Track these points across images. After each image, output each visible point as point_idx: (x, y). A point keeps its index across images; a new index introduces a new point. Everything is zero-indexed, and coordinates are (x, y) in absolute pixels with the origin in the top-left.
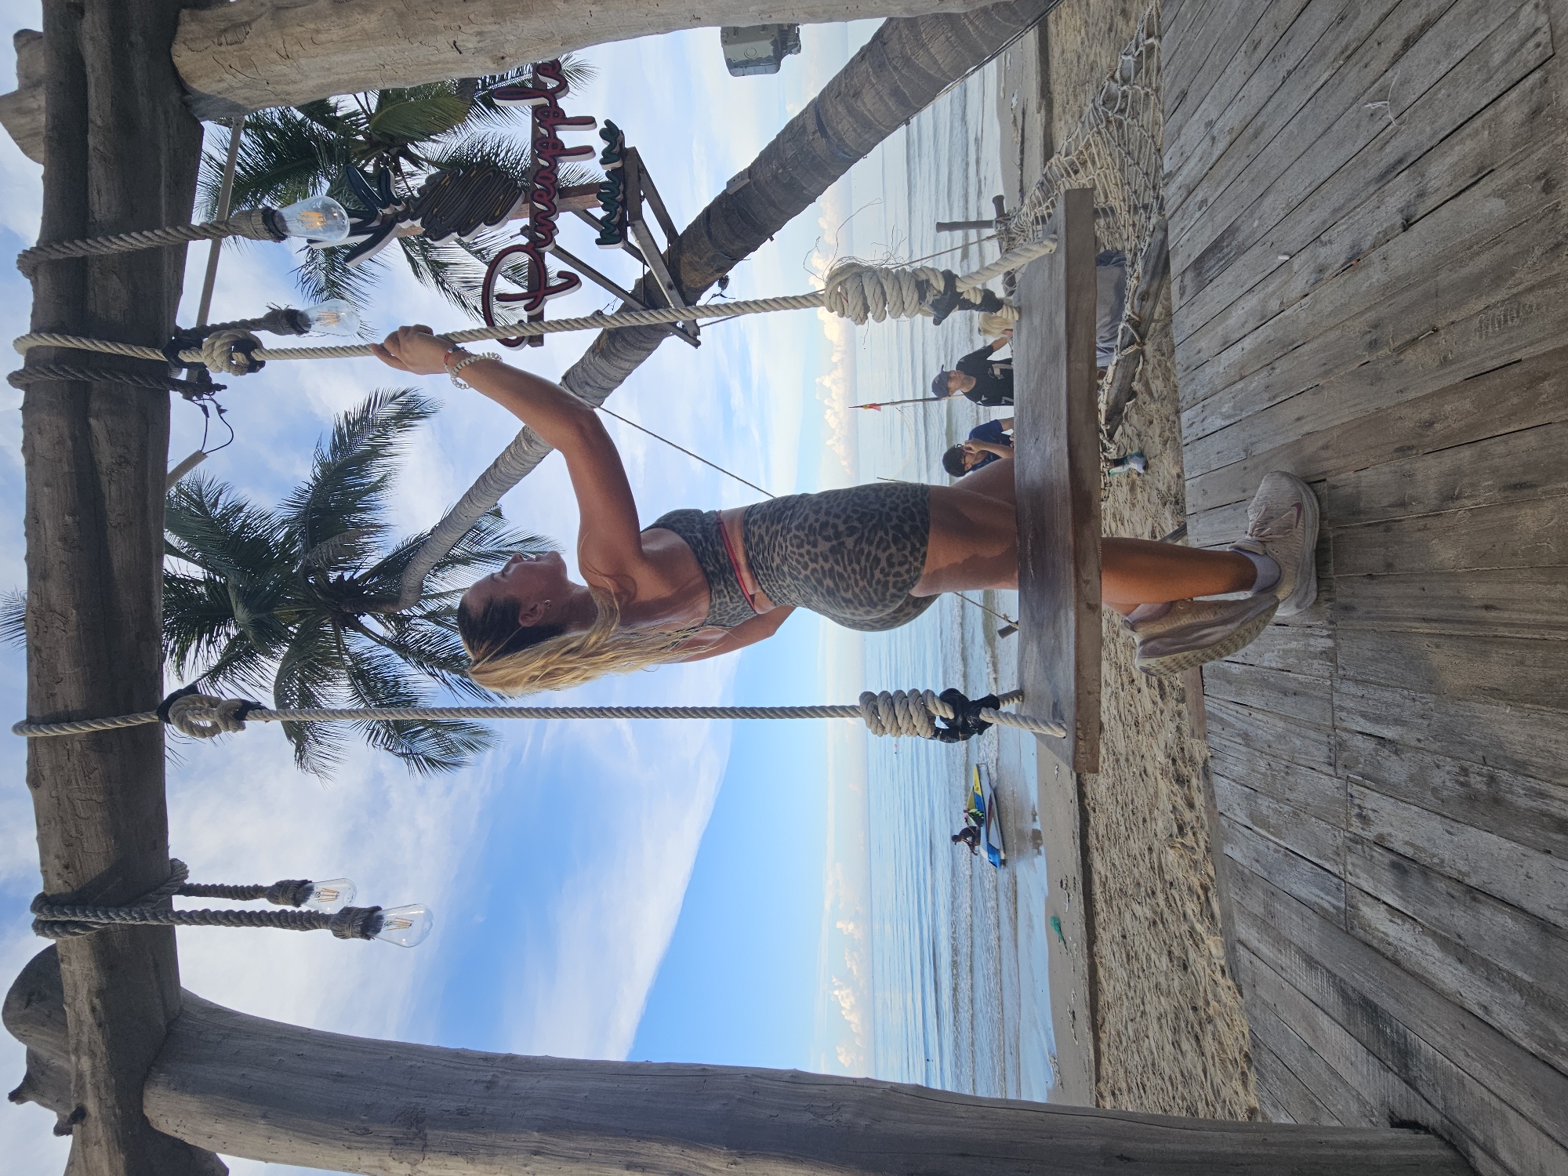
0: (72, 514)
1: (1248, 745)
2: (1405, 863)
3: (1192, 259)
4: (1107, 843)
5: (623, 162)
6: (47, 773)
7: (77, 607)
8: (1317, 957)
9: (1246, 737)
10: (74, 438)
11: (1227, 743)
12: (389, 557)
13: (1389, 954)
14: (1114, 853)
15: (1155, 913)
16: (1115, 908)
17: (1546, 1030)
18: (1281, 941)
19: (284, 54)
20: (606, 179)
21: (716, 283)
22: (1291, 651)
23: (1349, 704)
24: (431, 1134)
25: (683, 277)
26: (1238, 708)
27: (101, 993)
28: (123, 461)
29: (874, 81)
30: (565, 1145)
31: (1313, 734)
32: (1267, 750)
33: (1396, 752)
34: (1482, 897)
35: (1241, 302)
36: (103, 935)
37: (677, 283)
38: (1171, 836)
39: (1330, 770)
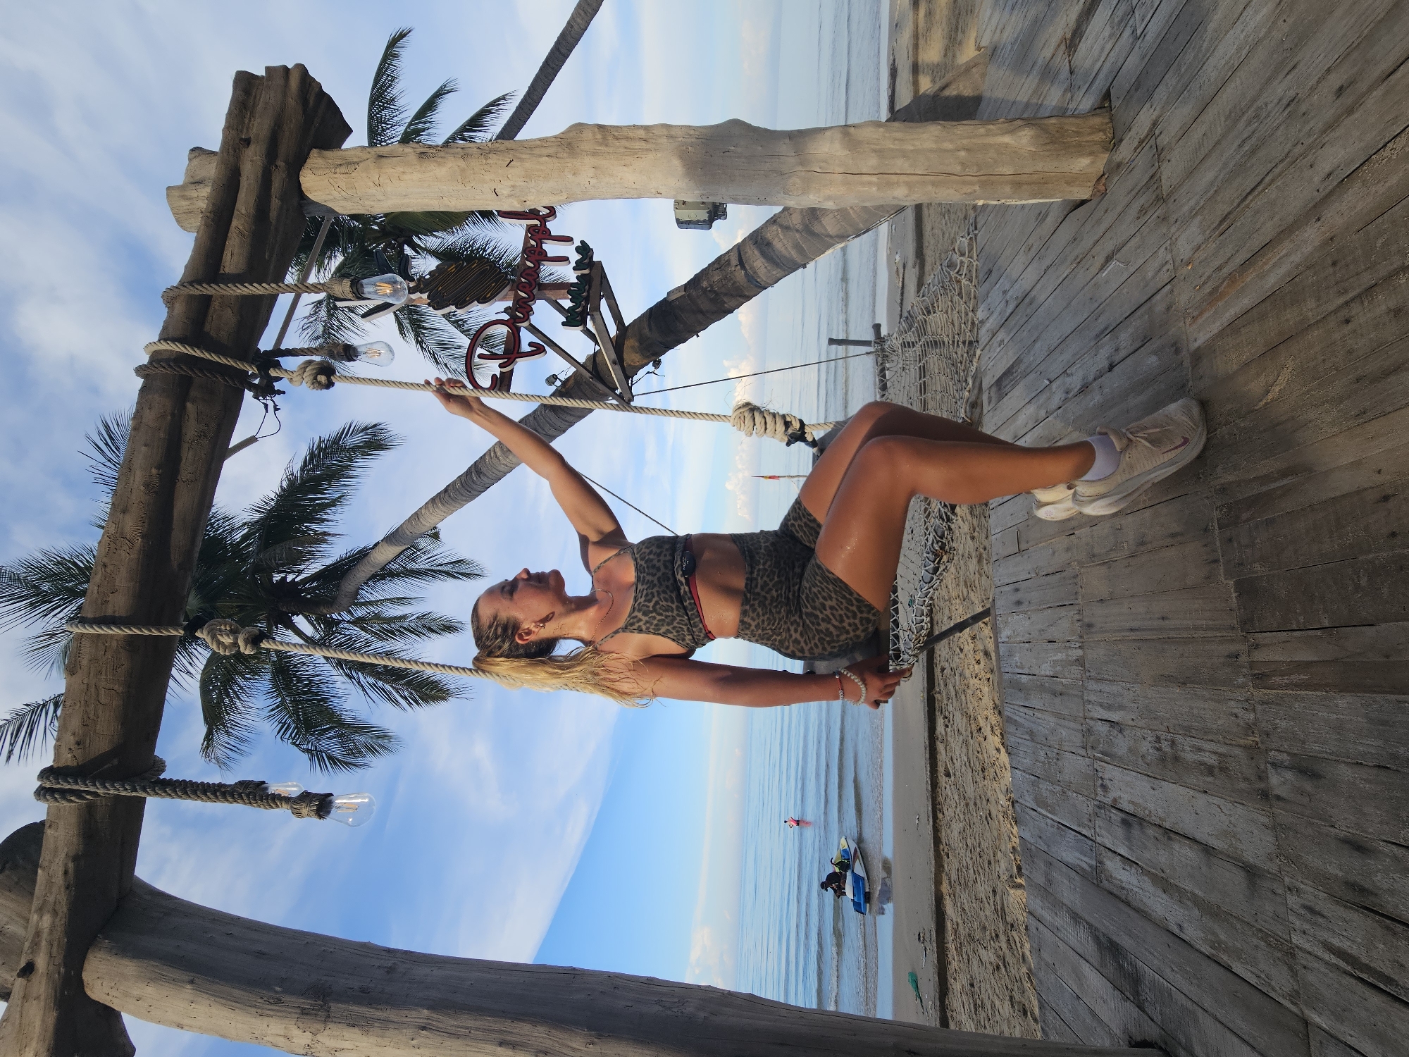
0: (158, 468)
1: (1033, 740)
2: (1129, 818)
3: (996, 378)
4: (958, 887)
5: (591, 270)
6: (85, 662)
7: (143, 537)
8: (1080, 912)
9: (1031, 733)
10: (173, 415)
11: (1020, 741)
12: (331, 565)
13: (1123, 897)
14: (964, 898)
15: (999, 957)
16: (964, 956)
17: (1214, 933)
18: (1057, 905)
19: (377, 183)
20: (576, 281)
21: (651, 363)
22: (1057, 661)
23: (1093, 698)
24: (334, 1006)
25: (625, 356)
26: (1026, 710)
27: (76, 859)
28: (203, 435)
29: (782, 237)
30: (449, 1022)
31: (1072, 725)
32: (1044, 742)
33: (1121, 731)
34: (1172, 835)
35: (1024, 410)
36: (90, 808)
37: (620, 360)
38: (1011, 876)
39: (1083, 752)
